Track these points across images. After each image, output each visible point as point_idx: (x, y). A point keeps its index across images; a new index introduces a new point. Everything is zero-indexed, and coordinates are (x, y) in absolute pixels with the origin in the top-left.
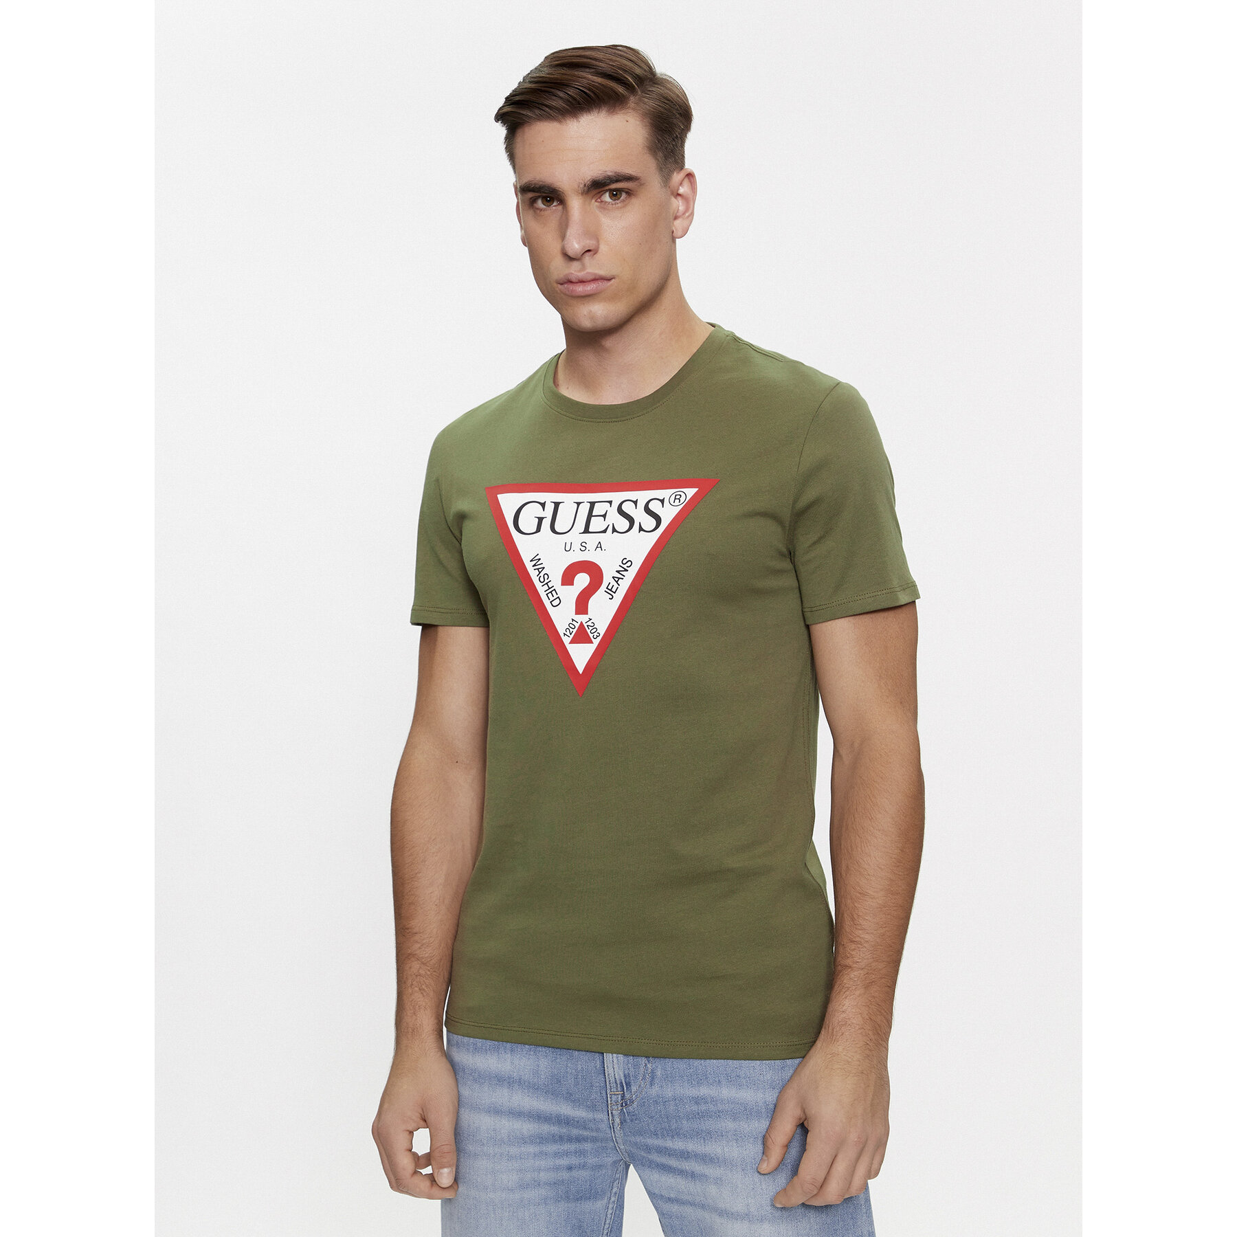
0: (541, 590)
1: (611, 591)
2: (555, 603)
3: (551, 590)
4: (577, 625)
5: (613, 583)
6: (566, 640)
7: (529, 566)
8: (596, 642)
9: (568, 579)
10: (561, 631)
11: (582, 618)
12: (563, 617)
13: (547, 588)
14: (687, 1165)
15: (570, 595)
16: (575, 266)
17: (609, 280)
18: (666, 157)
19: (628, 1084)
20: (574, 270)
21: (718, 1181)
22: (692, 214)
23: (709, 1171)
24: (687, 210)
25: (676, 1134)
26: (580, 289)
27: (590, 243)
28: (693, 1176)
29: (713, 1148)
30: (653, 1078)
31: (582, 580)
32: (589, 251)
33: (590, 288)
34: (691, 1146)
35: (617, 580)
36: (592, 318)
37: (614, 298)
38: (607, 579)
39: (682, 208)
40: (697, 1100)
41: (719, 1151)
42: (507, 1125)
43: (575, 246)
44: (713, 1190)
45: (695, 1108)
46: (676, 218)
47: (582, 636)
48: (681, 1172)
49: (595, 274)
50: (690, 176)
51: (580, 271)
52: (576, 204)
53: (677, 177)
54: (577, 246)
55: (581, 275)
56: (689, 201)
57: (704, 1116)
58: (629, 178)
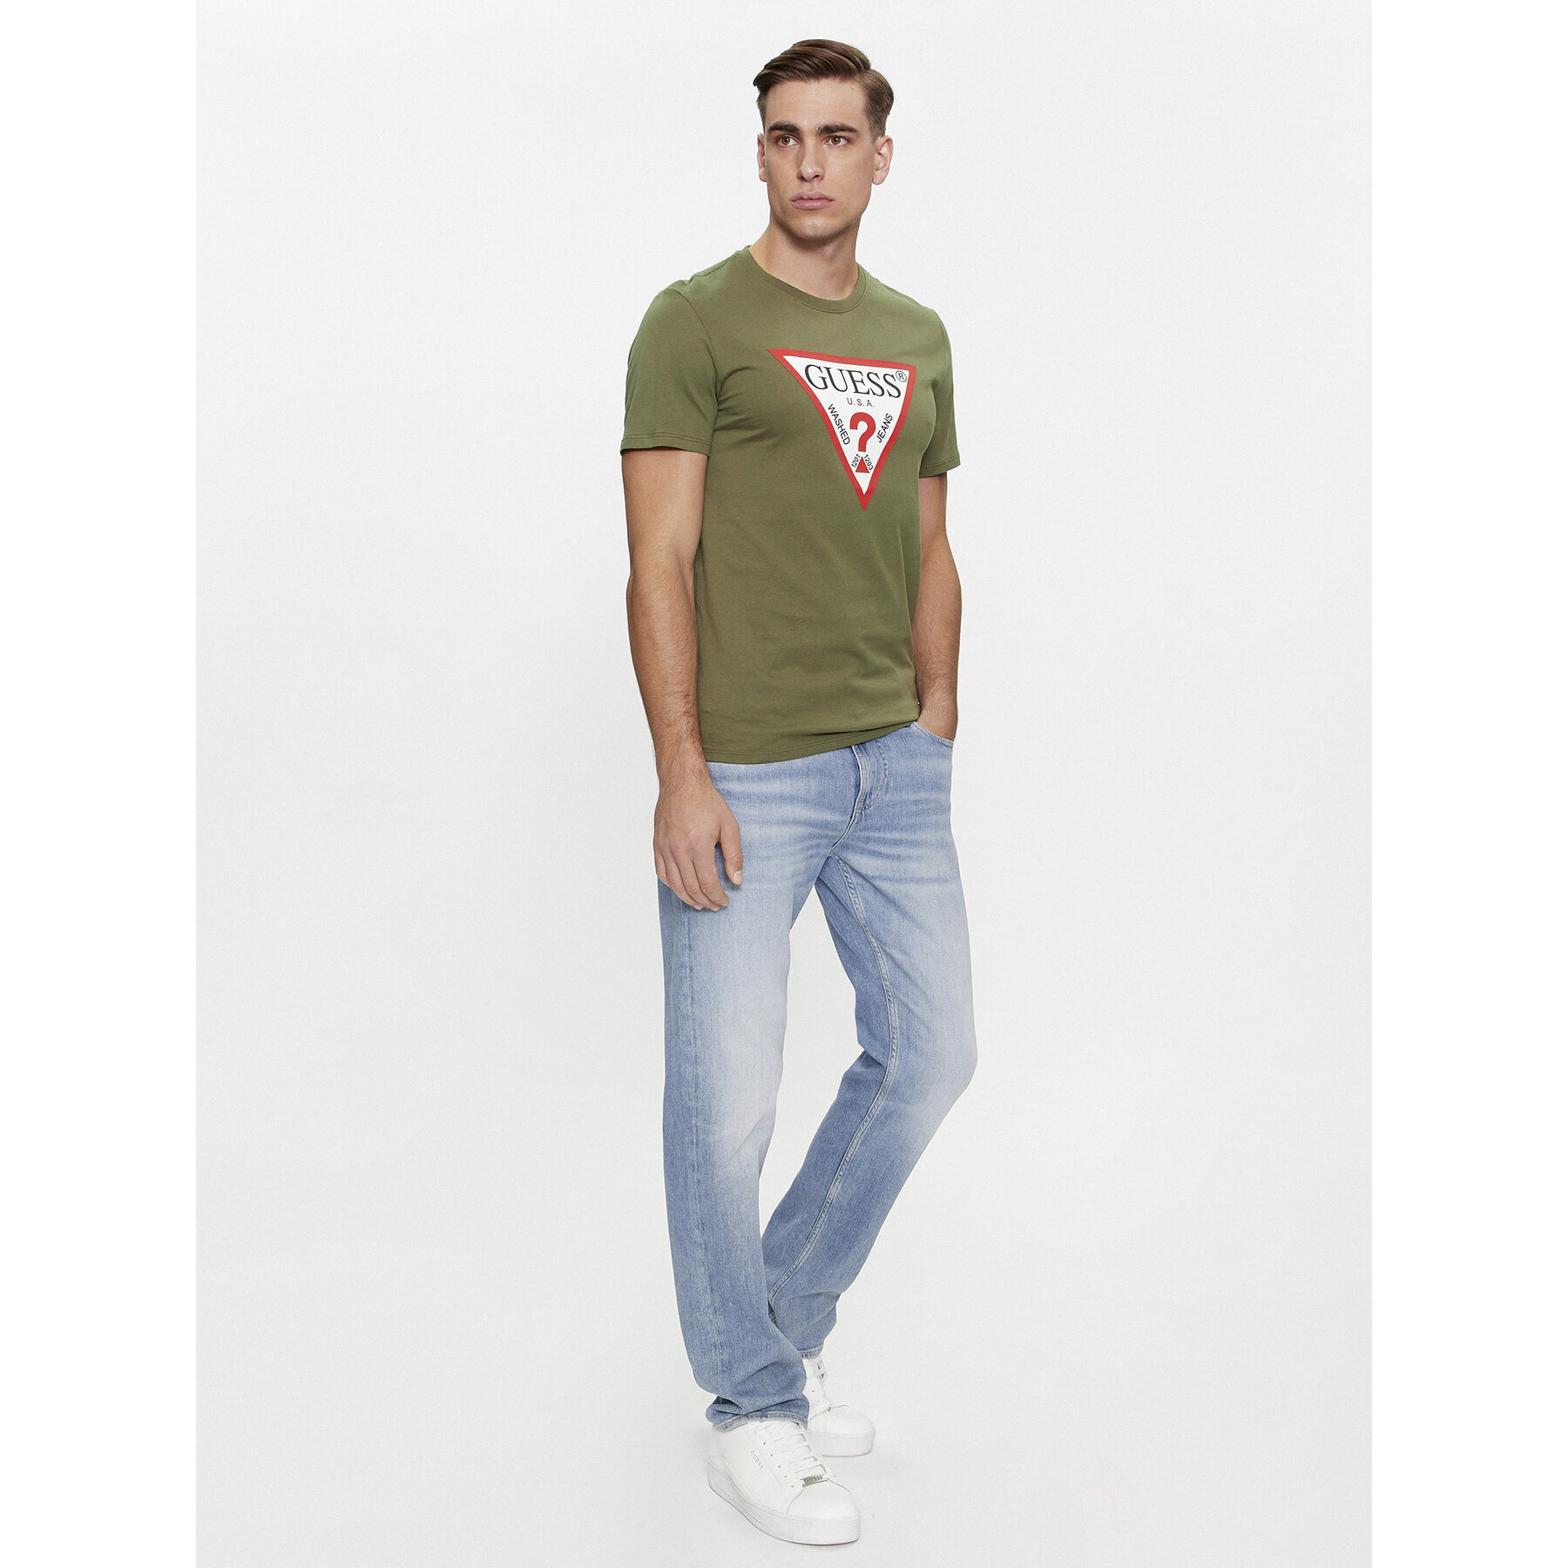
0: (838, 431)
1: (880, 436)
2: (846, 441)
3: (843, 432)
4: (860, 459)
5: (882, 431)
6: (854, 469)
7: (828, 412)
8: (872, 472)
9: (854, 425)
10: (850, 463)
11: (862, 454)
12: (851, 452)
13: (840, 429)
14: (895, 851)
15: (855, 435)
16: (807, 186)
17: (831, 200)
18: (876, 122)
19: (870, 794)
20: (806, 189)
21: (919, 859)
22: (888, 169)
23: (912, 852)
24: (885, 166)
25: (893, 828)
26: (809, 204)
27: (819, 170)
28: (899, 858)
29: (919, 836)
30: (887, 788)
31: (863, 426)
32: (817, 176)
33: (816, 204)
34: (904, 836)
35: (884, 429)
36: (815, 227)
37: (832, 215)
38: (878, 428)
39: (881, 165)
40: (916, 802)
41: (924, 837)
42: (775, 832)
43: (809, 170)
44: (914, 865)
45: (914, 808)
46: (877, 170)
47: (862, 467)
48: (888, 856)
49: (821, 194)
50: (889, 141)
51: (811, 191)
52: (810, 141)
53: (880, 140)
54: (810, 171)
55: (811, 194)
56: (887, 160)
57: (919, 814)
58: (851, 130)
